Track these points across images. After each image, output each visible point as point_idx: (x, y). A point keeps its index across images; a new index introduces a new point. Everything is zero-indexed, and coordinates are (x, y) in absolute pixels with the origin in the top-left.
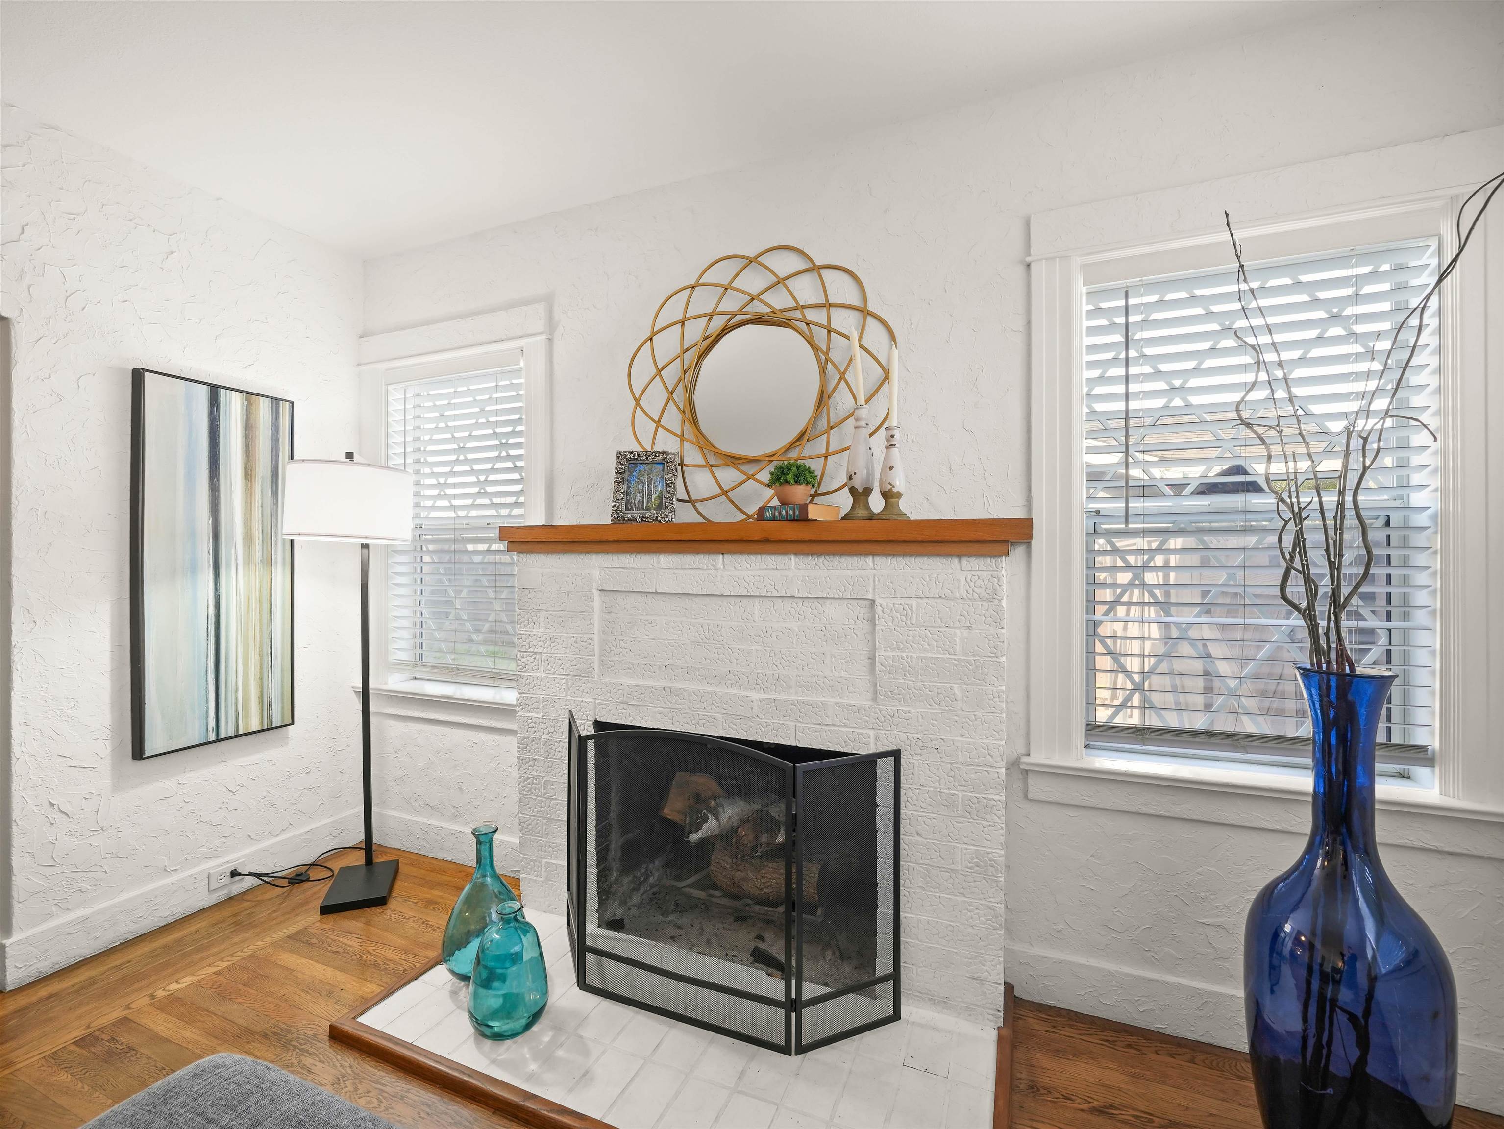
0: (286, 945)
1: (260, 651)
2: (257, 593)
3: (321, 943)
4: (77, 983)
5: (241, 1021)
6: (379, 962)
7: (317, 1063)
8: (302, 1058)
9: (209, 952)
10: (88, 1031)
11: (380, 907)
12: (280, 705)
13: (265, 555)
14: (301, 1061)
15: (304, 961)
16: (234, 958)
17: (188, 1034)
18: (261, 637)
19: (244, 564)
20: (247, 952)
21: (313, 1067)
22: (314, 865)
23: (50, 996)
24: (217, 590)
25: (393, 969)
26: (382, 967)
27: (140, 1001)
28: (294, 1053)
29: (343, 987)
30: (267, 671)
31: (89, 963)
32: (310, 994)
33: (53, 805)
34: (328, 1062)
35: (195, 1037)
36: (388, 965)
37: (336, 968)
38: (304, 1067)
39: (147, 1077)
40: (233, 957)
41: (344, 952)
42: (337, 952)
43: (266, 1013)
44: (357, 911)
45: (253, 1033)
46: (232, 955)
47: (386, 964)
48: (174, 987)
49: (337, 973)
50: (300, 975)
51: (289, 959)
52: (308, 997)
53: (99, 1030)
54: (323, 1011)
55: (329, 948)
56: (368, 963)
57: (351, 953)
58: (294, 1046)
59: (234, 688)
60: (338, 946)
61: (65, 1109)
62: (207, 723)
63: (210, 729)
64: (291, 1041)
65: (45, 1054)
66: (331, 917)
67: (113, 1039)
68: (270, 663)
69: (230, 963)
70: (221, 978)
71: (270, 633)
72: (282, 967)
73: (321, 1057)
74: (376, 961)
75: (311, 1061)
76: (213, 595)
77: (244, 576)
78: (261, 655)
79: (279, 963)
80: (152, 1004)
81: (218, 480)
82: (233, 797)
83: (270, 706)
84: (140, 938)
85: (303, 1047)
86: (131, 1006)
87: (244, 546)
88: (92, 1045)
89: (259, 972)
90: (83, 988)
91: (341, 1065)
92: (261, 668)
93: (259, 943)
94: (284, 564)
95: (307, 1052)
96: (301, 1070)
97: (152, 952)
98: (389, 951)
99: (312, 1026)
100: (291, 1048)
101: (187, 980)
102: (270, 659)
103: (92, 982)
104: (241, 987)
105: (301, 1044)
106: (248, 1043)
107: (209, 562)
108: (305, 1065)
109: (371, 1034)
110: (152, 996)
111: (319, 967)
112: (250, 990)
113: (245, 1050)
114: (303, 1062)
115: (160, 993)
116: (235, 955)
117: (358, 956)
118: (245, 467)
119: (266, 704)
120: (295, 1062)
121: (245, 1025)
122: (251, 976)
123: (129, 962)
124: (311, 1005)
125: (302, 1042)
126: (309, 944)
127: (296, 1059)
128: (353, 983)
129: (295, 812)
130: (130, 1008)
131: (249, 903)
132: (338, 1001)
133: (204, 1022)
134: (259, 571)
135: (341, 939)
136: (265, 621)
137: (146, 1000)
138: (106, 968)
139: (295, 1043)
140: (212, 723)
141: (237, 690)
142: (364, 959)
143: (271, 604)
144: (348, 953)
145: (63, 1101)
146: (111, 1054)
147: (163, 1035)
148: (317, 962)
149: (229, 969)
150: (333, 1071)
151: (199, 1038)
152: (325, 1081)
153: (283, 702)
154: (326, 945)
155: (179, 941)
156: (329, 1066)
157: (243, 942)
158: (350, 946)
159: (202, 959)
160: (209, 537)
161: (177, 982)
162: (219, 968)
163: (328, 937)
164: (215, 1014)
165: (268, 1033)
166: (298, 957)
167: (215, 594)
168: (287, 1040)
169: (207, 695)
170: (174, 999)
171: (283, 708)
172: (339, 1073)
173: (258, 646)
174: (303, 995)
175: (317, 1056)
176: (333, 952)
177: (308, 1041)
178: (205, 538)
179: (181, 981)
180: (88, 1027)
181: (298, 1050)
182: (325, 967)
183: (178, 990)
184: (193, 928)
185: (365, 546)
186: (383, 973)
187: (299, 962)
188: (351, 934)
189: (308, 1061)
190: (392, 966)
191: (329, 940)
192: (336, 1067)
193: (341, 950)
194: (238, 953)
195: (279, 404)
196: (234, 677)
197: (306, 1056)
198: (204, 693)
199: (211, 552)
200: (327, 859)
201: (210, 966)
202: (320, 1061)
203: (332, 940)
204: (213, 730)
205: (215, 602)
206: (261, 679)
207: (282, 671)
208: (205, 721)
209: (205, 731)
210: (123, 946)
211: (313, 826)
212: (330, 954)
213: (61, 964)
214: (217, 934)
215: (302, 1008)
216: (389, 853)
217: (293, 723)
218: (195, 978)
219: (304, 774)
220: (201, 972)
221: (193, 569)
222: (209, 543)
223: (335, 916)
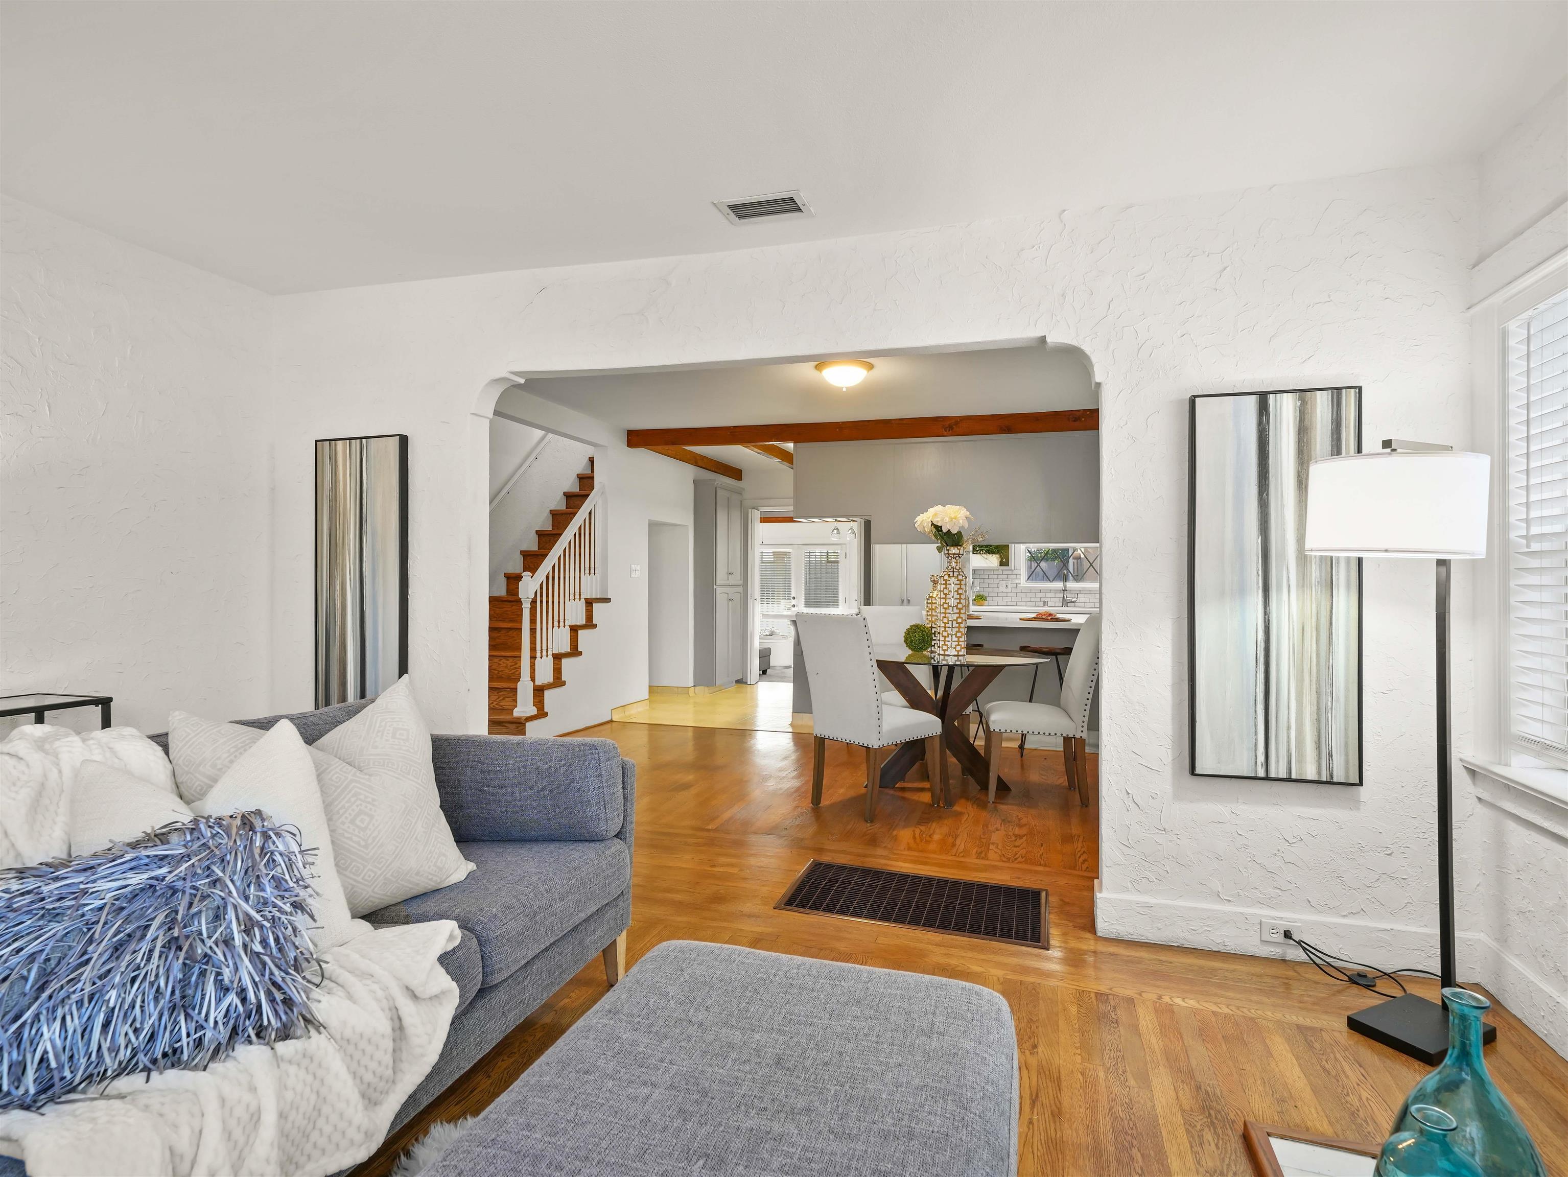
0: (1289, 1031)
1: (1317, 688)
2: (1314, 620)
3: (1321, 1052)
4: (1132, 956)
5: (1194, 1063)
6: (1361, 1114)
7: (1213, 1145)
8: (1206, 1129)
9: (1223, 993)
10: (1107, 991)
11: (1422, 1064)
12: (1343, 757)
13: (1323, 574)
14: (1203, 1130)
15: (1290, 1055)
16: (1237, 1011)
17: (1154, 1040)
18: (1318, 671)
19: (1298, 586)
20: (1253, 1013)
21: (1207, 1144)
22: (1389, 976)
23: (1112, 954)
24: (1266, 613)
25: (1369, 1133)
26: (1359, 1121)
27: (1151, 995)
28: (1205, 1120)
29: (1299, 1106)
30: (1327, 712)
31: (1148, 947)
32: (1264, 1087)
33: (1128, 794)
34: (1221, 1152)
35: (1156, 1047)
36: (1368, 1124)
37: (1311, 1084)
38: (1201, 1137)
39: (1108, 1048)
40: (1238, 1009)
41: (1335, 1077)
42: (1329, 1073)
43: (1216, 1072)
44: (1391, 1050)
45: (1192, 1077)
46: (1238, 1008)
47: (1366, 1121)
48: (1179, 1001)
49: (1308, 1089)
50: (1273, 1065)
51: (1280, 1046)
52: (1261, 1088)
53: (1114, 995)
54: (1260, 1109)
55: (1324, 1062)
56: (1349, 1106)
57: (1340, 1083)
58: (1210, 1115)
59: (1286, 725)
60: (1334, 1067)
61: (1058, 1029)
62: (1256, 756)
63: (1259, 764)
64: (1212, 1109)
65: (1078, 988)
66: (1357, 1036)
67: (1115, 1007)
68: (1330, 704)
69: (1231, 1012)
70: (1213, 1019)
71: (1330, 668)
72: (1266, 1046)
73: (1221, 1142)
74: (1358, 1111)
75: (1210, 1139)
76: (1263, 619)
77: (1298, 599)
78: (1318, 693)
79: (1267, 1041)
80: (1155, 1003)
81: (1268, 495)
82: (1289, 848)
83: (1330, 755)
84: (1192, 950)
85: (1216, 1121)
86: (1143, 994)
87: (1297, 566)
88: (1102, 1002)
89: (1245, 1036)
90: (1131, 962)
91: (1229, 1165)
92: (1318, 709)
93: (1269, 1013)
94: (1348, 586)
95: (1215, 1128)
96: (1196, 1137)
97: (1190, 965)
98: (1384, 1113)
99: (1239, 1113)
100: (1207, 1114)
101: (1191, 1003)
102: (1330, 699)
103: (1140, 961)
104: (1220, 1036)
105: (1216, 1118)
106: (1183, 1082)
107: (1258, 583)
108: (1203, 1136)
109: (1268, 1159)
110: (1160, 997)
111: (1297, 1071)
112: (1224, 1045)
113: (1175, 1085)
114: (1204, 1133)
115: (1166, 999)
116: (1241, 1009)
117: (1345, 1092)
118: (1299, 476)
119: (1323, 751)
120: (1199, 1127)
121: (1194, 1067)
122: (1236, 1033)
123: (1171, 963)
124: (1257, 1096)
125: (1219, 1117)
126: (1311, 1046)
127: (1201, 1125)
128: (1313, 1111)
129: (1369, 897)
130: (1141, 995)
131: (1295, 974)
132: (1282, 1112)
133: (1171, 1041)
134: (1316, 595)
135: (1344, 1063)
136: (1323, 654)
137: (1154, 997)
138: (1155, 957)
139: (1212, 1112)
140: (1261, 758)
141: (1289, 728)
142: (1348, 1098)
143: (1331, 634)
144: (1338, 1081)
145: (1061, 1023)
146: (1105, 1015)
147: (1141, 1028)
148: (1300, 1065)
149: (1226, 1016)
150: (1218, 1163)
151: (1157, 1050)
152: (1204, 1163)
153: (1347, 755)
154: (1324, 1057)
155: (1214, 970)
156: (1219, 1155)
157: (1257, 1003)
158: (1347, 1077)
159: (1216, 995)
160: (1258, 556)
161: (1183, 999)
162: (1220, 1011)
163: (1333, 1052)
164: (1183, 1043)
165: (1203, 1088)
166: (1288, 1048)
167: (1265, 618)
168: (1210, 1105)
169: (1256, 726)
170: (1170, 1010)
171: (1347, 762)
172: (1220, 1167)
173: (1314, 680)
174: (1259, 1082)
175: (1218, 1139)
176: (1324, 1069)
177: (1224, 1121)
178: (1254, 558)
179: (1186, 1000)
180: (1111, 989)
181: (1209, 1120)
182: (1302, 1076)
183: (1178, 1005)
184: (1232, 967)
185: (1441, 563)
186: (1354, 1127)
187: (1284, 1052)
188: (1361, 1066)
189: (1208, 1136)
190: (1371, 1128)
191: (1332, 1056)
192: (1224, 1161)
193: (1334, 1073)
194: (1245, 1010)
195: (1341, 394)
196: (1286, 712)
197: (1210, 1130)
198: (1252, 723)
199: (1260, 573)
200: (1412, 980)
201: (1215, 1003)
202: (1217, 1145)
203: (1335, 1057)
204: (1262, 765)
205: (1265, 627)
206: (1318, 720)
207: (1346, 716)
208: (1254, 754)
209: (1254, 764)
210: (1178, 949)
211: (1396, 927)
212: (1319, 1067)
213: (1133, 937)
214: (1246, 983)
215: (1247, 1091)
216: (1502, 1017)
217: (1361, 783)
218: (1198, 1006)
219: (1382, 855)
220: (1205, 1004)
221: (1242, 591)
222: (1258, 563)
223: (1362, 1038)
